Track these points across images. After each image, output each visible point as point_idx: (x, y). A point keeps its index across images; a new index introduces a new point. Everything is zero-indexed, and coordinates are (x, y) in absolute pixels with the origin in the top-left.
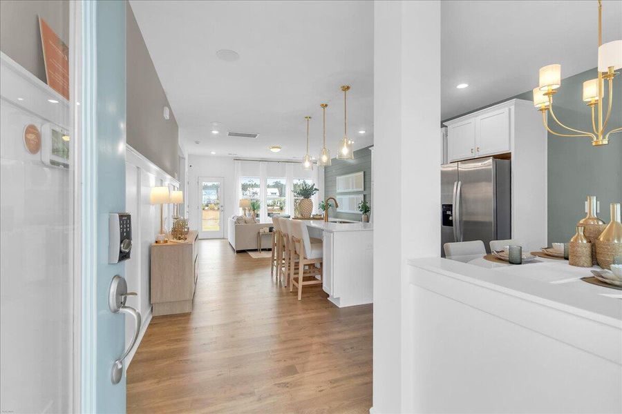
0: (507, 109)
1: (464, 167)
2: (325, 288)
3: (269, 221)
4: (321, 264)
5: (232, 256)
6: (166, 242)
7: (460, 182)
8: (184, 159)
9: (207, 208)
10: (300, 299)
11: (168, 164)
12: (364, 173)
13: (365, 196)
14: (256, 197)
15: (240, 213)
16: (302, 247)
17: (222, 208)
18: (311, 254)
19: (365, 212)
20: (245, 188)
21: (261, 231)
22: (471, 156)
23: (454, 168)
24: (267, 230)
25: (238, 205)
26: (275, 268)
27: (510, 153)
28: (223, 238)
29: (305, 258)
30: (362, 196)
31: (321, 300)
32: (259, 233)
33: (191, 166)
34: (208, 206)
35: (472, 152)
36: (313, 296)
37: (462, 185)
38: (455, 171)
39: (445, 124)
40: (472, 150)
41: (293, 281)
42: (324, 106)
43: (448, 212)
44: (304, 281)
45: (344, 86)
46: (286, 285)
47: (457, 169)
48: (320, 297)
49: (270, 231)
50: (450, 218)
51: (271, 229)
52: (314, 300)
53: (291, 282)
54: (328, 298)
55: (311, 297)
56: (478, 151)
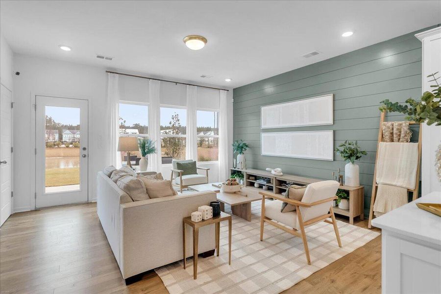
9: (71, 146)
12: (334, 96)
17: (85, 152)
21: (197, 218)
24: (209, 212)
28: (88, 203)
30: (331, 133)
33: (18, 74)
34: (71, 144)
49: (214, 214)
51: (216, 208)
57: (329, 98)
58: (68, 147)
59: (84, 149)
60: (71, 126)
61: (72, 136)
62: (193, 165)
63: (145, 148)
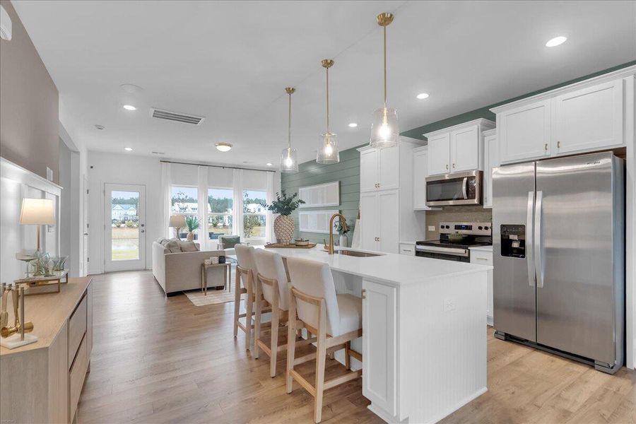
0: (620, 81)
2: (368, 391)
3: (213, 245)
7: (539, 194)
8: (77, 153)
9: (122, 225)
10: (319, 417)
12: (340, 183)
13: (340, 212)
15: (171, 234)
16: (323, 313)
17: (143, 228)
18: (339, 324)
19: (345, 232)
21: (207, 262)
22: (543, 154)
23: (529, 174)
24: (215, 260)
25: (168, 224)
26: (242, 333)
27: (625, 148)
28: (145, 270)
29: (328, 336)
32: (203, 265)
33: (92, 167)
34: (124, 223)
35: (546, 149)
36: (336, 403)
37: (544, 196)
38: (531, 177)
39: (492, 110)
40: (546, 145)
41: (295, 373)
42: (328, 64)
43: (512, 237)
44: (326, 381)
45: (384, 14)
46: (274, 375)
47: (533, 174)
48: (353, 407)
49: (220, 262)
50: (515, 245)
51: (222, 259)
52: (345, 418)
53: (288, 373)
54: (369, 407)
55: (334, 407)
56: (559, 147)
57: (337, 184)
58: (119, 227)
59: (143, 225)
60: (123, 199)
61: (123, 212)
62: (237, 240)
63: (192, 225)
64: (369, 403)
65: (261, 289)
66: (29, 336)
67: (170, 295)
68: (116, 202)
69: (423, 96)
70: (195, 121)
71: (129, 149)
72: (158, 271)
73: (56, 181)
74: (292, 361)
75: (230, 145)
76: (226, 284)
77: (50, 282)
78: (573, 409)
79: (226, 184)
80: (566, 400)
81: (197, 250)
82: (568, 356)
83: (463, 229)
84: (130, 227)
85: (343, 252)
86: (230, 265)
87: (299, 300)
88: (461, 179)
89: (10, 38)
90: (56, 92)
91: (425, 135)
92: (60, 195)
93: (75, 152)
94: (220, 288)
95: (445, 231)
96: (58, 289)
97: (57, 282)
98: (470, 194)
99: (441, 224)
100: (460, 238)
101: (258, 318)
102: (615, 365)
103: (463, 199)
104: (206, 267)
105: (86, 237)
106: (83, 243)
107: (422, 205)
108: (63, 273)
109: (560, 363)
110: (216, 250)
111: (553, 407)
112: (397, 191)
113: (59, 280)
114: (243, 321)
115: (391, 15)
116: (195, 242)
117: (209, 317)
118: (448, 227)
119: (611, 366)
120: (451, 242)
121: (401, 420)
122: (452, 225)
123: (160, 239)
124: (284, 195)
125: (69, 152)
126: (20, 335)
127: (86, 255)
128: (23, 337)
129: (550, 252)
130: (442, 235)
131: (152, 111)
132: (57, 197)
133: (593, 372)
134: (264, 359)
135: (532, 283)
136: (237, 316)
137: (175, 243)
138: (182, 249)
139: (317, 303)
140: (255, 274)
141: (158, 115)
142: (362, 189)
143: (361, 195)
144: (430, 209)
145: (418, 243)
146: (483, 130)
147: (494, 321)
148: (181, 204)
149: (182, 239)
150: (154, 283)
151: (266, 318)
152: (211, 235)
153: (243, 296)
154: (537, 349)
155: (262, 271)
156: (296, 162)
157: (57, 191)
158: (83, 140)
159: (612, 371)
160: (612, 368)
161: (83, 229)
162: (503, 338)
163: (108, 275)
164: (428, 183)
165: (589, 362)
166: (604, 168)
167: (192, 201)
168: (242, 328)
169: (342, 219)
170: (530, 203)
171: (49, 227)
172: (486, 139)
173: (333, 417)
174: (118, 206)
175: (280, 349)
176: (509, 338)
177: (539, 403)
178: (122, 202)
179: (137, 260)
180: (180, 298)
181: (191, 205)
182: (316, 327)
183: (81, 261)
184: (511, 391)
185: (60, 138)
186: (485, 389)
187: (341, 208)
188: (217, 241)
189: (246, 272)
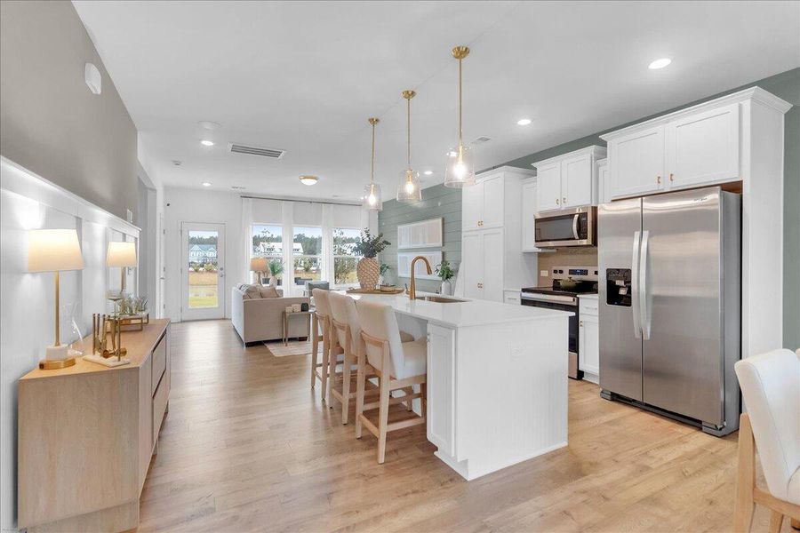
0: (733, 108)
1: (652, 207)
2: (432, 435)
3: (299, 292)
4: (424, 387)
5: (239, 350)
6: (71, 363)
7: (646, 233)
8: (154, 190)
9: (201, 269)
10: (382, 459)
11: (103, 188)
12: (443, 220)
13: (443, 254)
14: (273, 254)
15: (251, 279)
16: (386, 354)
17: (222, 272)
18: (403, 368)
19: (447, 278)
20: (257, 241)
21: (289, 310)
22: (654, 188)
23: (635, 211)
24: (298, 308)
25: (249, 267)
26: (318, 383)
27: (741, 183)
28: (224, 319)
29: (392, 378)
30: (439, 255)
31: (422, 459)
32: (284, 313)
33: (168, 205)
34: (203, 266)
35: (659, 182)
36: (403, 449)
37: (650, 236)
38: (636, 214)
39: (602, 137)
40: (659, 178)
41: (363, 417)
42: (410, 95)
43: (619, 283)
44: (389, 423)
45: (459, 48)
46: (346, 422)
47: (640, 211)
48: (420, 453)
49: (302, 310)
50: (623, 292)
51: (305, 307)
52: (409, 461)
53: (357, 419)
54: (435, 453)
55: (400, 452)
56: (672, 180)
57: (439, 221)
58: (196, 271)
59: (221, 269)
60: (201, 239)
61: (202, 254)
62: (326, 286)
63: (275, 269)
64: (436, 449)
65: (335, 334)
66: (124, 359)
67: (249, 345)
68: (194, 241)
69: (524, 122)
70: (275, 154)
71: (207, 185)
72: (237, 320)
73: (135, 223)
74: (361, 407)
75: (315, 178)
76: (309, 334)
77: (133, 322)
78: (653, 466)
79: (315, 222)
80: (652, 457)
81: (278, 296)
82: (676, 417)
83: (578, 274)
84: (210, 271)
85: (430, 299)
86: (314, 313)
87: (368, 345)
88: (572, 216)
89: (99, 92)
90: (135, 131)
91: (534, 165)
92: (138, 237)
93: (151, 189)
94: (303, 339)
95: (558, 276)
96: (141, 327)
97: (139, 321)
98: (582, 233)
99: (555, 268)
100: (573, 284)
101: (333, 370)
102: (724, 426)
103: (574, 239)
104: (288, 315)
105: (162, 281)
106: (160, 287)
107: (530, 245)
108: (144, 314)
109: (665, 423)
110: (302, 296)
111: (633, 462)
112: (501, 230)
113: (141, 319)
114: (320, 370)
115: (466, 49)
116: (278, 288)
117: (288, 368)
118: (561, 272)
119: (719, 427)
120: (562, 290)
121: (459, 461)
122: (566, 270)
123: (240, 284)
124: (368, 235)
125: (145, 190)
126: (117, 358)
127: (162, 301)
128: (119, 360)
129: (657, 299)
130: (556, 281)
131: (230, 146)
132: (136, 238)
133: (700, 434)
134: (337, 408)
135: (638, 336)
136: (315, 365)
137: (255, 287)
138: (262, 295)
139: (379, 344)
140: (331, 319)
141: (235, 149)
142: (464, 228)
143: (463, 235)
144: (540, 250)
145: (524, 290)
146: (597, 159)
147: (600, 379)
148: (266, 244)
149: (264, 285)
150: (233, 332)
151: (338, 369)
152: (297, 280)
153: (321, 344)
154: (645, 410)
155: (337, 317)
156: (380, 200)
157: (135, 232)
158: (160, 175)
159: (719, 433)
160: (721, 429)
161: (159, 273)
162: (609, 397)
163: (186, 324)
164: (537, 221)
165: (696, 424)
166: (712, 205)
167: (278, 240)
168: (319, 378)
169: (444, 262)
170: (636, 243)
171: (129, 269)
172: (601, 170)
173: (397, 459)
174: (196, 247)
175: (352, 396)
176: (616, 398)
177: (619, 458)
178: (200, 242)
179: (215, 308)
180: (259, 349)
181: (277, 246)
182: (380, 369)
183: (157, 308)
184: (595, 446)
185: (139, 179)
186: (565, 444)
187: (444, 249)
188: (304, 288)
189: (322, 318)
